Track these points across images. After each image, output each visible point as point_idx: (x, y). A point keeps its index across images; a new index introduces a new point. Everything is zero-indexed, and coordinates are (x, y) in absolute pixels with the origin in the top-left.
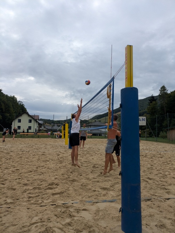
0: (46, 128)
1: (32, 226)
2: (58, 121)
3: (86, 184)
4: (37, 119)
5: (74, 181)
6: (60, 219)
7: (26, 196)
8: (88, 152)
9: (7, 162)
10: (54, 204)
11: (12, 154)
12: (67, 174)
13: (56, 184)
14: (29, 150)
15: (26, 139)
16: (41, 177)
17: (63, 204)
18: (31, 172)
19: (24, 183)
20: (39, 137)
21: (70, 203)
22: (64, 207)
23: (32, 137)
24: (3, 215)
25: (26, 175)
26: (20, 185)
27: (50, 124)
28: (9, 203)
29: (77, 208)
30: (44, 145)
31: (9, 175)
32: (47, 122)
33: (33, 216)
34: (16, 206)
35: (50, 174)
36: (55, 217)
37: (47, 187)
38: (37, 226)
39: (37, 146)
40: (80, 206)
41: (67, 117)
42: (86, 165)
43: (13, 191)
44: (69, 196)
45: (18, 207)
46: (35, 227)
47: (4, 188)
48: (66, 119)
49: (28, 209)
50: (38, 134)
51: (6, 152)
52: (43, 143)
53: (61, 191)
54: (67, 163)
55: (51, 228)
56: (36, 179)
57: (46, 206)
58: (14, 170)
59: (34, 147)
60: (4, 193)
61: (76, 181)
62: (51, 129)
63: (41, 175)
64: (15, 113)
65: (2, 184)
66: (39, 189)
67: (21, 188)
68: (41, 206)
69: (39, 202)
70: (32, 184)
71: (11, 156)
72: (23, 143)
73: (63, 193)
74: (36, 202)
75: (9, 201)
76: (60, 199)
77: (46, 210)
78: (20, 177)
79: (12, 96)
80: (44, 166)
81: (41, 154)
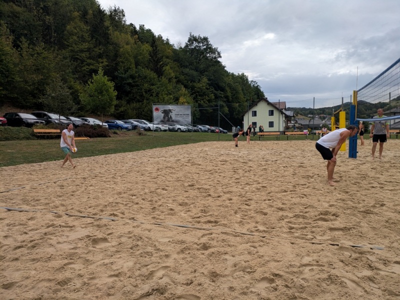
0: (299, 124)
1: (304, 267)
2: (320, 109)
3: (396, 221)
4: (282, 109)
5: (367, 212)
6: (350, 268)
7: (284, 226)
8: (393, 165)
9: (246, 174)
10: (335, 243)
11: (250, 164)
12: (352, 200)
13: (334, 215)
14: (276, 159)
15: (269, 142)
16: (304, 200)
17: (352, 246)
18: (285, 191)
19: (278, 206)
20: (288, 139)
21: (365, 246)
22: (355, 252)
23: (277, 138)
24: (258, 245)
25: (279, 195)
26: (273, 209)
27: (305, 116)
28: (262, 232)
29: (383, 257)
30: (300, 152)
31: (253, 194)
32: (300, 112)
33: (303, 254)
34: (273, 236)
35: (320, 198)
36: (341, 264)
37: (318, 217)
38: (313, 269)
39: (287, 153)
40: (388, 255)
41: (343, 98)
42: (393, 188)
43: (264, 216)
44: (361, 236)
45: (276, 239)
46: (310, 270)
47: (250, 210)
48: (341, 103)
49: (293, 243)
50: (286, 133)
51: (243, 161)
52: (297, 148)
53: (345, 226)
54: (348, 182)
55: (337, 276)
56: (296, 202)
57: (320, 244)
58: (259, 187)
59: (283, 155)
60: (252, 217)
61: (372, 214)
62: (308, 123)
63: (303, 198)
64: (246, 101)
65: (246, 204)
66: (304, 217)
67: (275, 213)
68: (313, 243)
69: (309, 237)
70: (290, 209)
71: (251, 167)
72: (263, 148)
73: (349, 229)
74: (304, 236)
75: (261, 228)
76: (346, 238)
77: (322, 250)
78: (270, 198)
79: (240, 74)
80: (305, 185)
81: (298, 165)
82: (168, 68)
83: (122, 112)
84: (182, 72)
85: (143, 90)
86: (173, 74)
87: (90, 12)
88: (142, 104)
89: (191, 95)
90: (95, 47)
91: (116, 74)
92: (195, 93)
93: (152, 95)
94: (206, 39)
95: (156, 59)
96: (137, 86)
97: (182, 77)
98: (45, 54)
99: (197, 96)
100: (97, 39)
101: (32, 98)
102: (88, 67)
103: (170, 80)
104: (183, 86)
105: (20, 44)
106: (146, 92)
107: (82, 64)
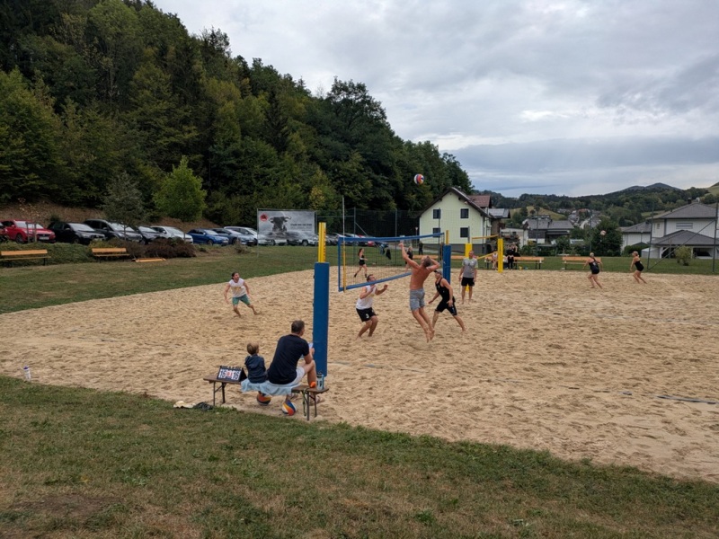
79: (423, 143)
82: (295, 136)
83: (217, 210)
84: (320, 143)
85: (253, 176)
86: (303, 148)
87: (172, 48)
88: (251, 198)
89: (333, 181)
90: (178, 107)
91: (210, 149)
92: (339, 178)
93: (266, 184)
94: (361, 88)
95: (275, 123)
96: (243, 168)
97: (319, 152)
98: (101, 121)
99: (342, 184)
100: (181, 93)
101: (80, 190)
102: (166, 139)
103: (298, 158)
104: (318, 167)
105: (64, 107)
106: (257, 178)
107: (157, 133)
